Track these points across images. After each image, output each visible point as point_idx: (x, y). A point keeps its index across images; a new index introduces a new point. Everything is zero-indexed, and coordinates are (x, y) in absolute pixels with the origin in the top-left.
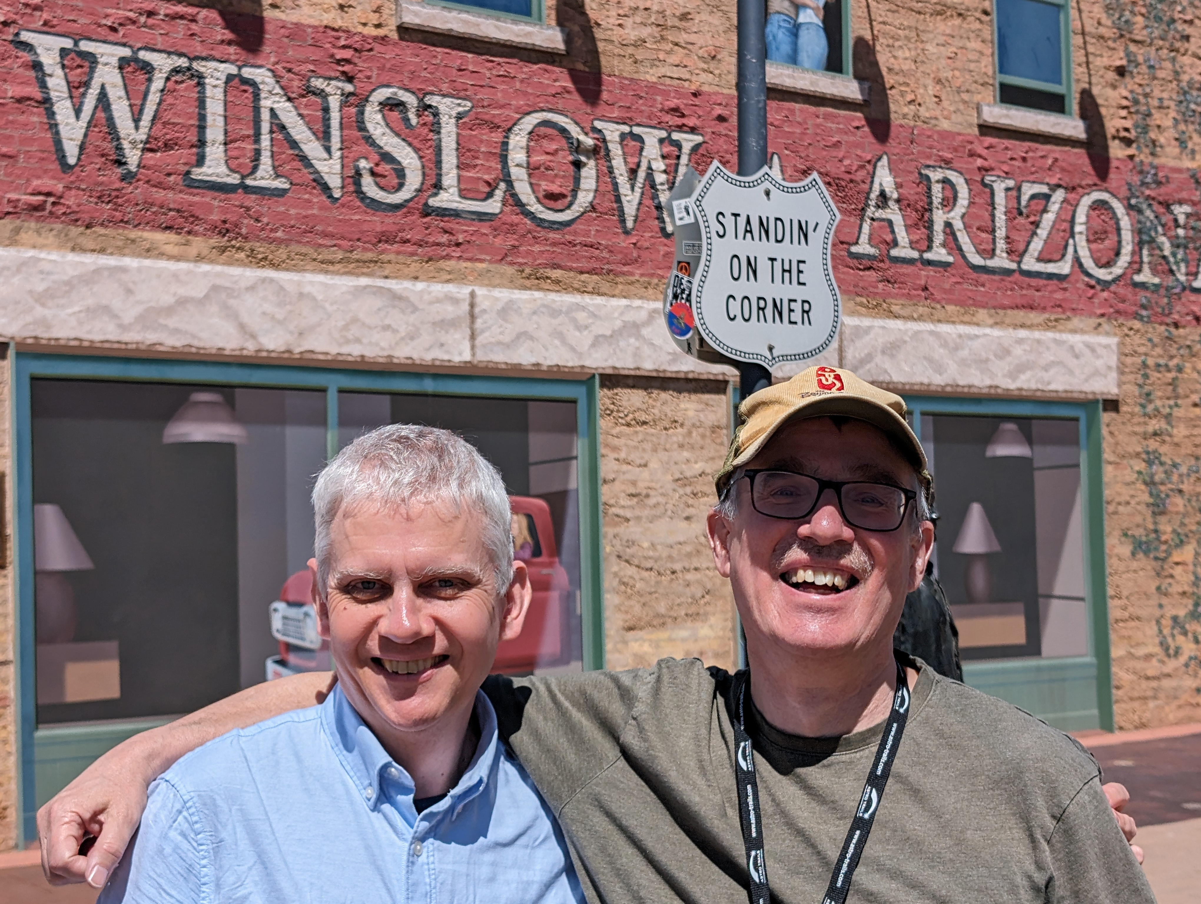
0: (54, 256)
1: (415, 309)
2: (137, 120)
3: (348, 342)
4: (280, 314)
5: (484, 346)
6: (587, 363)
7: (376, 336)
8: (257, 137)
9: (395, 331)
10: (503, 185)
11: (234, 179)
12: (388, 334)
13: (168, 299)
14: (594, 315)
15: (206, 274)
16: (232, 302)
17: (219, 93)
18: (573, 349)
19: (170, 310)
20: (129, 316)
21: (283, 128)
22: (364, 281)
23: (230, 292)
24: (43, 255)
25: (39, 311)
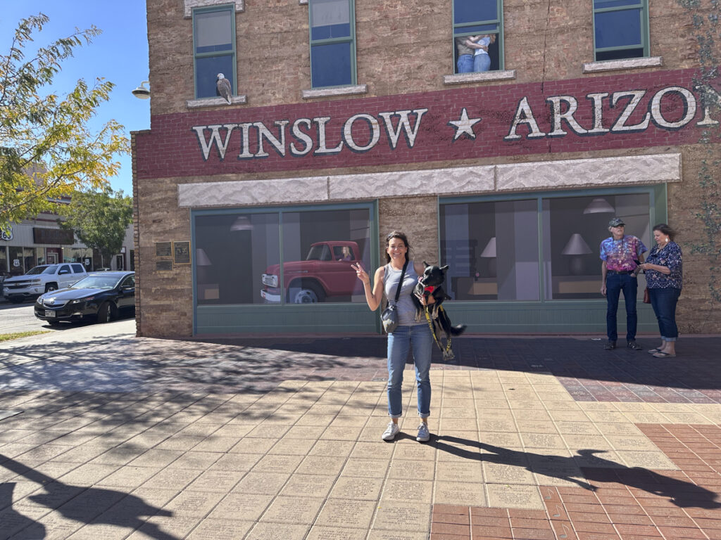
0: (200, 184)
1: (308, 186)
2: (224, 144)
3: (286, 198)
4: (264, 192)
5: (333, 195)
6: (373, 196)
7: (294, 195)
8: (258, 143)
9: (301, 193)
10: (342, 142)
11: (252, 156)
12: (299, 195)
13: (231, 192)
14: (376, 179)
15: (242, 184)
16: (250, 191)
17: (247, 132)
18: (367, 192)
19: (232, 195)
20: (220, 198)
21: (266, 138)
22: (291, 179)
23: (249, 188)
24: (198, 184)
25: (197, 199)
